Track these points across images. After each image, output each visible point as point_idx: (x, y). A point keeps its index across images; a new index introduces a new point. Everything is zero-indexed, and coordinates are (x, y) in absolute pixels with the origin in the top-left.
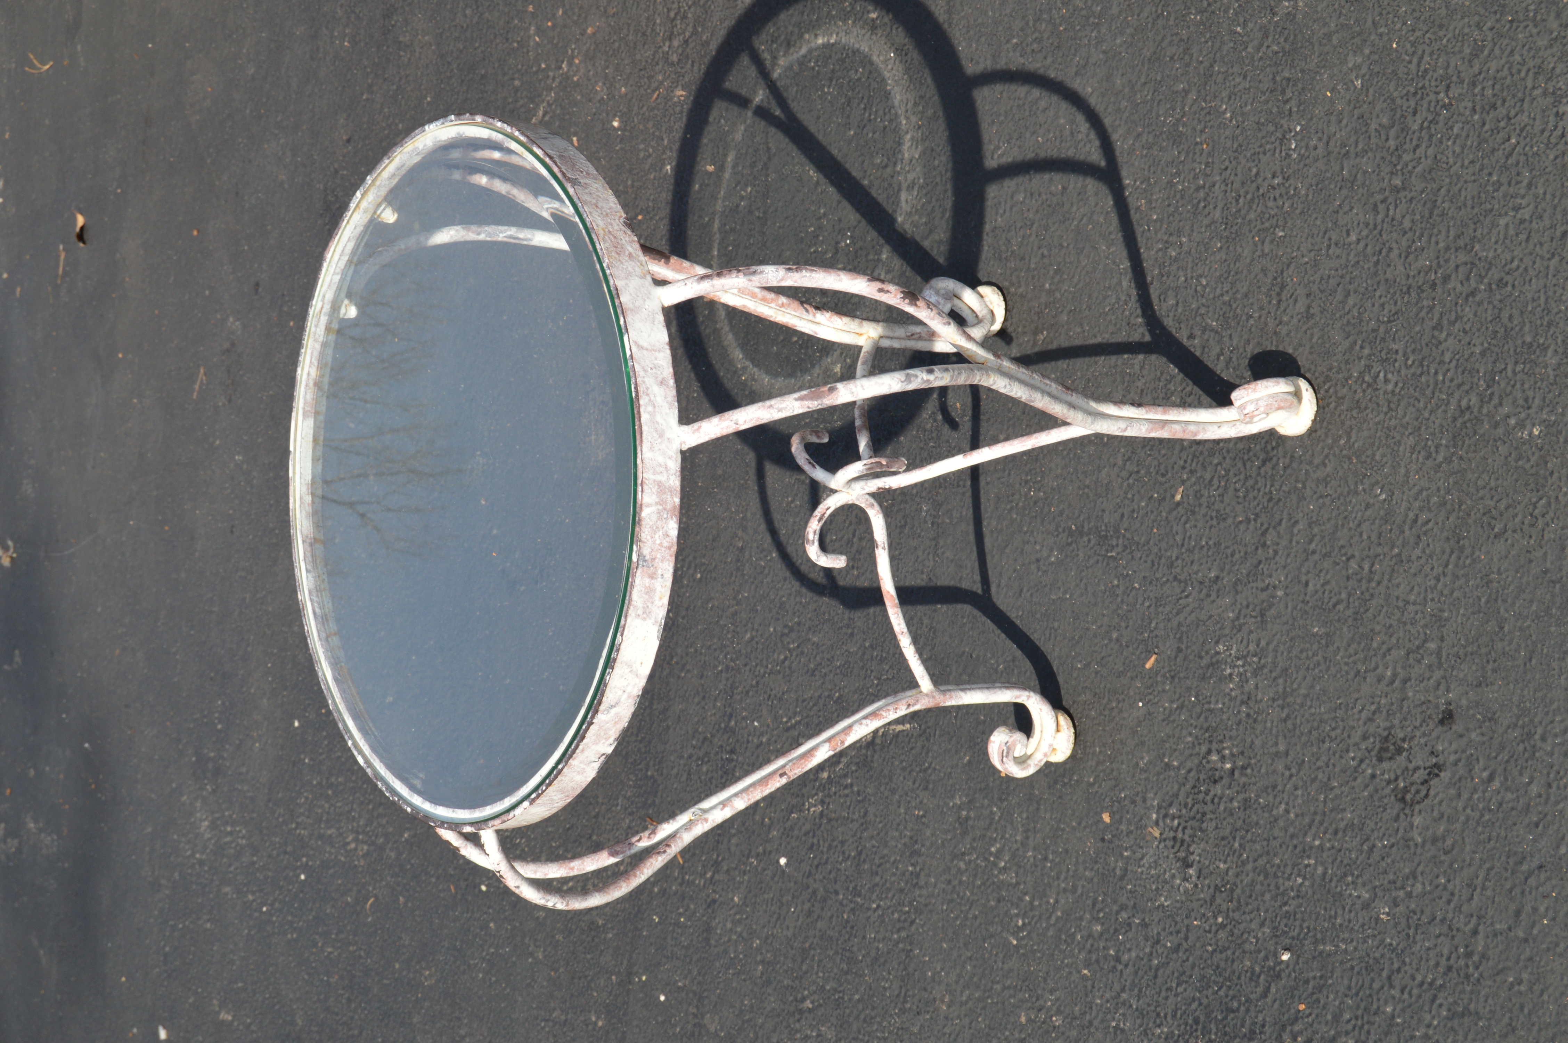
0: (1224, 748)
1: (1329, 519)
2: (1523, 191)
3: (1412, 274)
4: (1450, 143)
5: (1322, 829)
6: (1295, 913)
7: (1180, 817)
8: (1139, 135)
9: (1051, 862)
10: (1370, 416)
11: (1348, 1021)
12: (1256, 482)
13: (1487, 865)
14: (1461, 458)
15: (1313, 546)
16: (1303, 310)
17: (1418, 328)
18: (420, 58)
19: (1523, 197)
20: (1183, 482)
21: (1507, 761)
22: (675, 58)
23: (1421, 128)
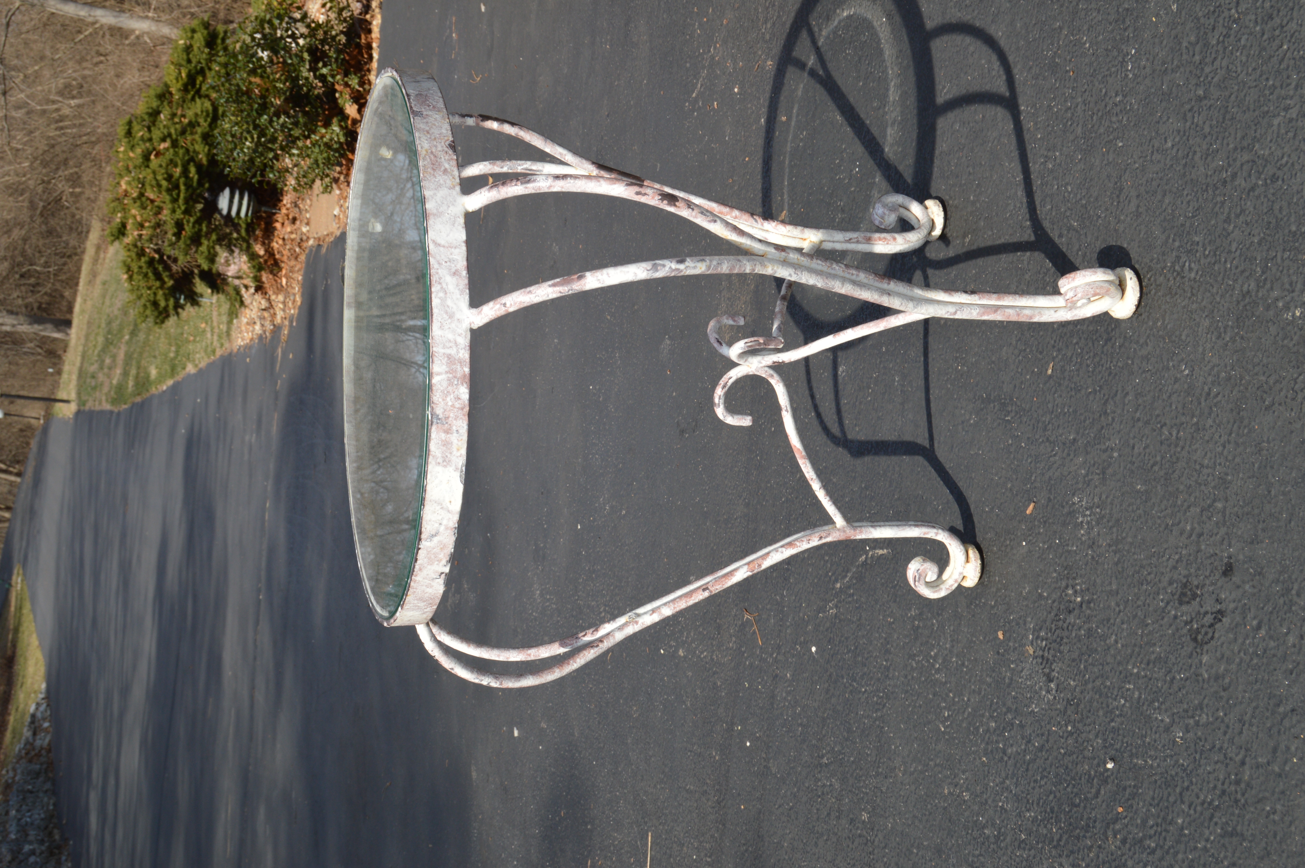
0: (1077, 584)
1: (1149, 391)
2: (1291, 93)
3: (1210, 173)
4: (1238, 54)
5: (1139, 659)
6: (1119, 729)
7: (1046, 639)
8: (1031, 68)
9: (967, 667)
10: (1179, 301)
11: (1152, 827)
12: (1101, 358)
13: (1254, 704)
14: (1242, 338)
15: (1138, 415)
16: (1134, 209)
17: (1213, 222)
18: (642, 53)
19: (1291, 98)
20: (1054, 359)
21: (1271, 613)
22: (768, 37)
23: (1218, 43)
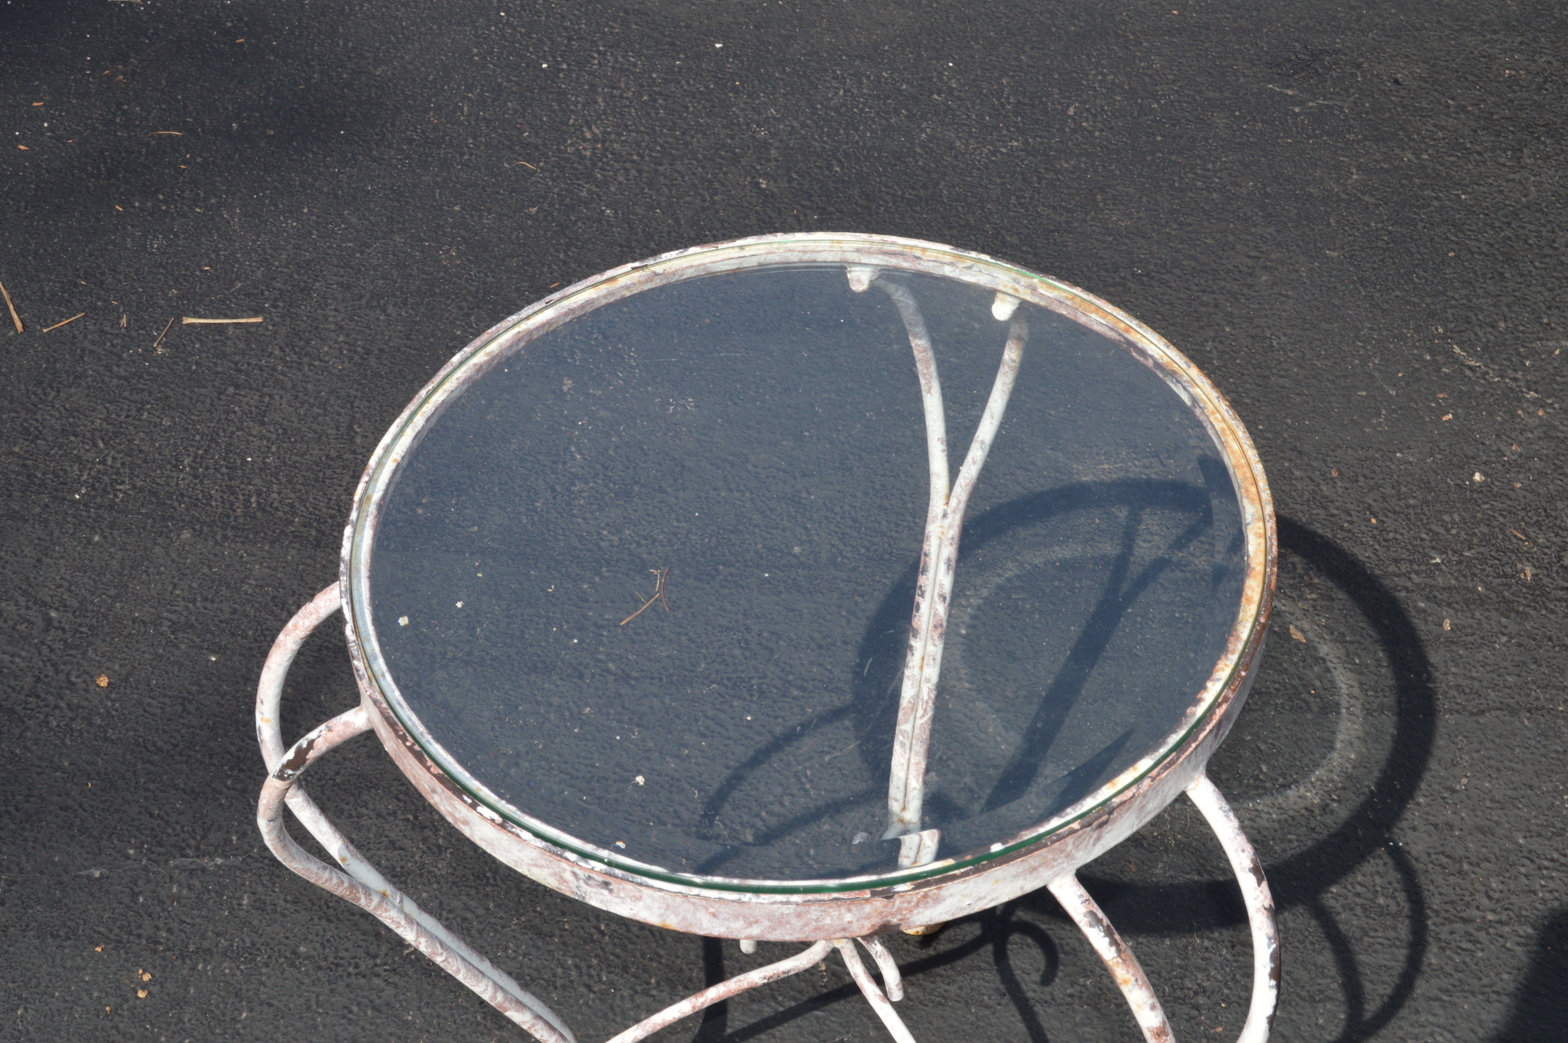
18: (1508, 180)
